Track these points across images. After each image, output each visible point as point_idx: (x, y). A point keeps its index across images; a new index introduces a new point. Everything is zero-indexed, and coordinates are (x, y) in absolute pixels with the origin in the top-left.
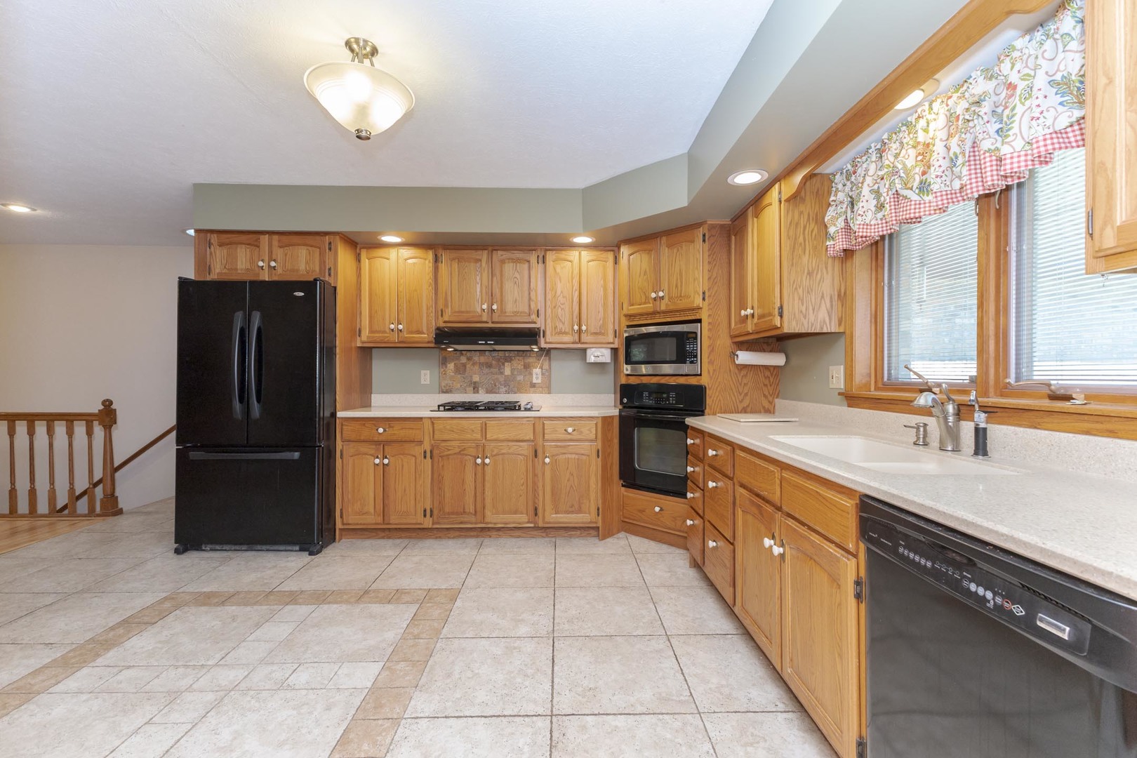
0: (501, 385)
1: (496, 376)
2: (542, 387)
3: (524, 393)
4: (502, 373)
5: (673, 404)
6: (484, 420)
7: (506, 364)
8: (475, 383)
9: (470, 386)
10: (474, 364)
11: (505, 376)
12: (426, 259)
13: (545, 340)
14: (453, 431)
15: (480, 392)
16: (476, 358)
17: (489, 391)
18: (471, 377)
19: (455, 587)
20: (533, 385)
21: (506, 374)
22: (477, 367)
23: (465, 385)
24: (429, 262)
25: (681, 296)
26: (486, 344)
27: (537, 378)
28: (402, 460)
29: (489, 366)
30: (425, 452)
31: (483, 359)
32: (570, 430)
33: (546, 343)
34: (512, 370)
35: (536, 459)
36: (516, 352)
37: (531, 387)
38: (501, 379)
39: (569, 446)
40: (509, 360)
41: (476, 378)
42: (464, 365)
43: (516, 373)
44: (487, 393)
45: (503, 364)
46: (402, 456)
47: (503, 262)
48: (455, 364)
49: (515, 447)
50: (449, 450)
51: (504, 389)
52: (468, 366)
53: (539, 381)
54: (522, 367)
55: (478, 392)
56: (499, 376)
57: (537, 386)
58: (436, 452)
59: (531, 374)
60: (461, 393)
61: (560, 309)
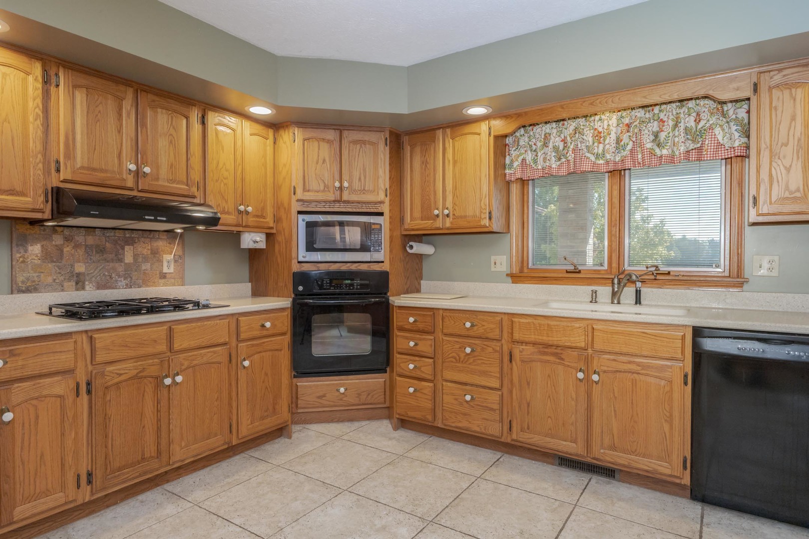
0: (119, 276)
1: (111, 265)
2: (174, 278)
3: (152, 286)
4: (121, 260)
5: (357, 289)
6: (169, 324)
7: (127, 248)
8: (78, 275)
9: (69, 280)
10: (77, 246)
11: (126, 264)
12: (28, 74)
15: (87, 287)
16: (80, 238)
17: (99, 287)
18: (72, 266)
20: (163, 276)
21: (127, 261)
22: (81, 252)
23: (62, 278)
24: (36, 79)
25: (364, 190)
27: (169, 267)
29: (101, 250)
30: (78, 385)
31: (90, 240)
32: (268, 325)
34: (135, 256)
35: (230, 365)
36: (140, 232)
37: (160, 278)
38: (120, 268)
39: (264, 343)
40: (131, 242)
41: (80, 268)
42: (60, 249)
43: (140, 260)
44: (98, 288)
45: (123, 249)
46: (34, 402)
47: (155, 109)
48: (42, 246)
49: (210, 354)
50: (120, 375)
51: (123, 282)
52: (66, 250)
53: (172, 270)
54: (149, 252)
55: (83, 288)
56: (117, 265)
57: (168, 276)
58: (97, 384)
59: (160, 261)
60: (55, 290)
61: (222, 184)
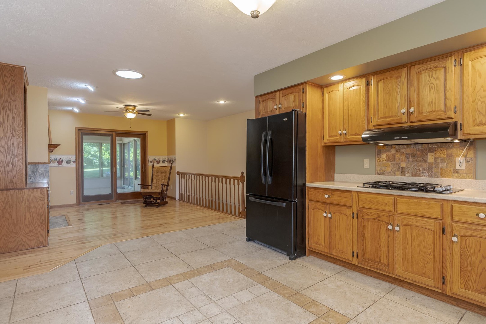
0: (424, 170)
1: (420, 163)
2: (466, 174)
3: (447, 177)
4: (425, 161)
6: (396, 197)
7: (429, 154)
8: (402, 168)
9: (398, 170)
10: (402, 154)
11: (429, 163)
12: (361, 85)
13: (462, 132)
14: (372, 202)
15: (407, 175)
16: (403, 150)
17: (413, 175)
18: (399, 164)
19: (349, 316)
20: (457, 172)
21: (429, 161)
22: (403, 157)
23: (395, 169)
24: (362, 87)
26: (401, 139)
27: (460, 166)
28: (339, 217)
29: (414, 156)
30: (353, 214)
31: (408, 151)
32: (482, 215)
33: (463, 135)
34: (436, 159)
35: (444, 236)
36: (439, 144)
37: (454, 173)
38: (425, 166)
39: (481, 230)
40: (431, 150)
41: (403, 165)
42: (394, 156)
43: (439, 161)
44: (412, 176)
45: (427, 154)
46: (339, 214)
47: (419, 73)
48: (387, 154)
49: (423, 222)
50: (369, 215)
51: (427, 174)
52: (397, 156)
53: (463, 167)
54: (445, 156)
55: (405, 175)
56: (423, 163)
57: (460, 171)
58: (360, 215)
59: (454, 162)
60: (392, 175)
